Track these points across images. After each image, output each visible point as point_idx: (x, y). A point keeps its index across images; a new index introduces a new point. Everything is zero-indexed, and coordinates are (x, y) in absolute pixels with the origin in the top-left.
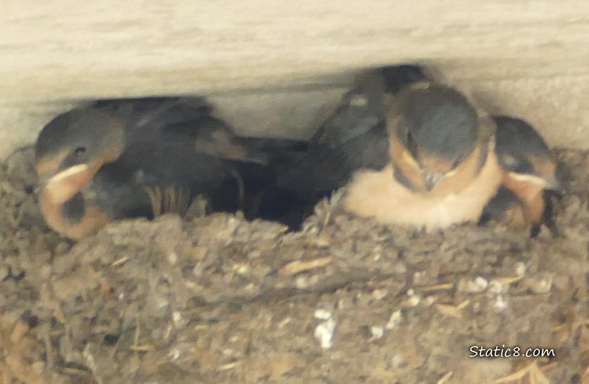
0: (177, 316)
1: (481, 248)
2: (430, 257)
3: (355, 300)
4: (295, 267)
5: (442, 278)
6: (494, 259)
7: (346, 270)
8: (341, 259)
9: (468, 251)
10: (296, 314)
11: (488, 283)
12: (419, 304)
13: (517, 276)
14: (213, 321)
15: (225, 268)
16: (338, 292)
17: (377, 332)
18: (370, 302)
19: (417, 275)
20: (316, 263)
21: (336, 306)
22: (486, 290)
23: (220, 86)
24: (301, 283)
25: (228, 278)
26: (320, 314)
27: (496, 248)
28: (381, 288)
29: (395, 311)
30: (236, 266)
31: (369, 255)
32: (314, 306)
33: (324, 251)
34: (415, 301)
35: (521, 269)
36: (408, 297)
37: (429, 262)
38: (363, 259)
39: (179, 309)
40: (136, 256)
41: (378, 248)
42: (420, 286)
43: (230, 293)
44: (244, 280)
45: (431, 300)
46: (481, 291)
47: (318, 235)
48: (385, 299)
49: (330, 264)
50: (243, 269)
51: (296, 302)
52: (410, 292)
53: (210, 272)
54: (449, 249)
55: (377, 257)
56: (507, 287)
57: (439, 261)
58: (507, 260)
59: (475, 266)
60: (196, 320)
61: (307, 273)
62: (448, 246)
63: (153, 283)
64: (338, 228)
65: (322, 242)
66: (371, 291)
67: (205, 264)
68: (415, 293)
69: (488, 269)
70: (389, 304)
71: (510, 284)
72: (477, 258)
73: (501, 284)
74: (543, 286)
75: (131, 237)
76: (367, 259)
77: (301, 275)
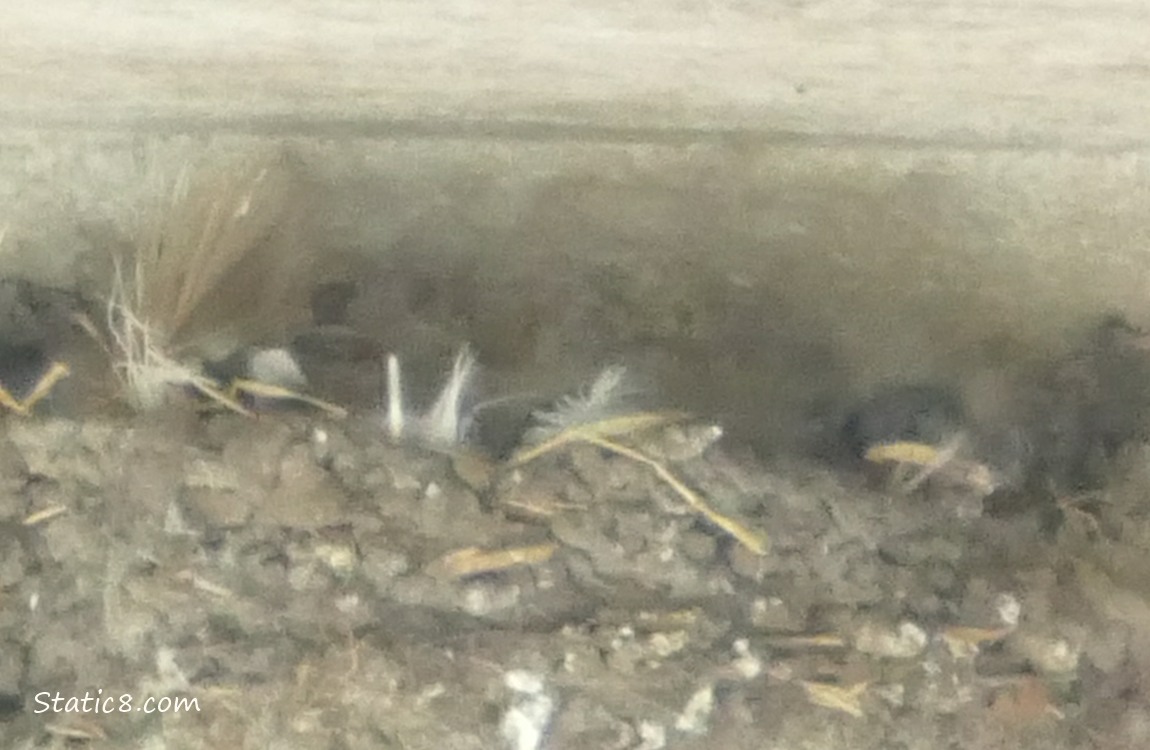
0: (165, 659)
1: (918, 551)
2: (794, 563)
3: (604, 653)
4: (467, 560)
5: (817, 617)
6: (946, 580)
7: (590, 580)
8: (578, 551)
9: (885, 557)
10: (458, 676)
11: (930, 636)
12: (764, 677)
13: (1000, 625)
14: (254, 679)
15: (293, 552)
16: (567, 630)
17: (653, 735)
18: (641, 664)
19: (760, 605)
20: (516, 556)
21: (558, 664)
22: (923, 654)
23: (316, 107)
24: (476, 601)
25: (300, 577)
26: (517, 681)
27: (954, 553)
28: (669, 629)
29: (700, 689)
30: (322, 551)
31: (645, 546)
32: (504, 660)
33: (538, 531)
34: (750, 667)
35: (1010, 611)
36: (735, 656)
37: (791, 575)
38: (631, 557)
39: (170, 645)
40: (79, 506)
41: (669, 534)
42: (766, 633)
43: (300, 613)
44: (337, 583)
45: (784, 672)
46: (911, 654)
47: (525, 488)
48: (677, 657)
49: (553, 560)
50: (339, 558)
51: (458, 648)
52: (741, 645)
53: (255, 560)
54: (841, 547)
55: (667, 555)
56: (976, 649)
57: (813, 575)
58: (977, 585)
59: (901, 594)
60: (210, 673)
61: (493, 579)
62: (838, 541)
63: (114, 574)
64: (577, 477)
65: (535, 508)
66: (644, 633)
67: (246, 538)
68: (751, 648)
69: (931, 603)
70: (688, 669)
71: (981, 644)
72: (905, 574)
73: (961, 645)
74: (1059, 656)
75: (72, 457)
76: (639, 557)
77: (478, 583)
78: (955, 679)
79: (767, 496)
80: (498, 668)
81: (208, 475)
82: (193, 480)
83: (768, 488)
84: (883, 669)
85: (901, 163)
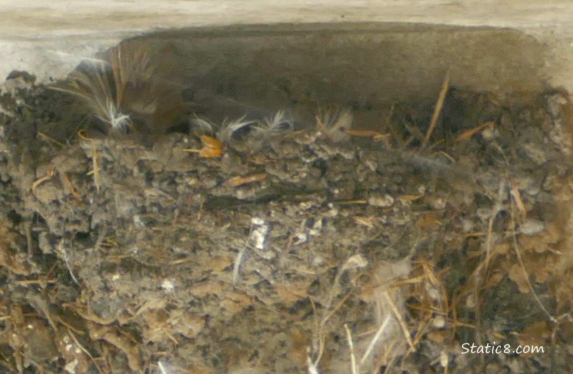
0: (137, 218)
1: (390, 170)
2: (347, 176)
3: (284, 210)
4: (236, 181)
5: (357, 194)
6: (400, 180)
7: (278, 185)
8: (274, 176)
9: (379, 173)
10: (235, 220)
11: (395, 199)
12: (339, 215)
13: (418, 194)
14: (166, 224)
15: (178, 180)
16: (272, 203)
17: (302, 237)
18: (297, 213)
19: (337, 191)
20: (254, 178)
21: (269, 214)
22: (393, 205)
24: (240, 194)
25: (181, 188)
26: (255, 221)
27: (402, 170)
28: (306, 201)
29: (317, 220)
30: (187, 180)
31: (297, 173)
32: (251, 214)
33: (260, 169)
34: (334, 213)
36: (329, 209)
37: (347, 180)
38: (292, 177)
39: (138, 214)
40: (105, 168)
41: (305, 168)
42: (339, 200)
45: (346, 214)
46: (389, 205)
48: (309, 210)
49: (266, 179)
50: (192, 182)
51: (235, 210)
52: (331, 205)
53: (165, 184)
56: (411, 202)
57: (356, 180)
58: (411, 181)
59: (385, 185)
60: (152, 223)
62: (362, 168)
64: (272, 151)
65: (259, 161)
66: (298, 202)
67: (162, 176)
68: (334, 206)
69: (395, 188)
70: (313, 214)
71: (412, 201)
72: (386, 178)
73: (405, 201)
74: (439, 203)
75: (101, 151)
76: (295, 177)
77: (241, 188)
78: (404, 213)
79: (337, 154)
80: (249, 216)
81: (148, 156)
82: (143, 158)
83: (337, 152)
84: (379, 211)
85: (378, 39)
